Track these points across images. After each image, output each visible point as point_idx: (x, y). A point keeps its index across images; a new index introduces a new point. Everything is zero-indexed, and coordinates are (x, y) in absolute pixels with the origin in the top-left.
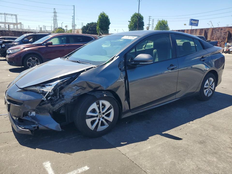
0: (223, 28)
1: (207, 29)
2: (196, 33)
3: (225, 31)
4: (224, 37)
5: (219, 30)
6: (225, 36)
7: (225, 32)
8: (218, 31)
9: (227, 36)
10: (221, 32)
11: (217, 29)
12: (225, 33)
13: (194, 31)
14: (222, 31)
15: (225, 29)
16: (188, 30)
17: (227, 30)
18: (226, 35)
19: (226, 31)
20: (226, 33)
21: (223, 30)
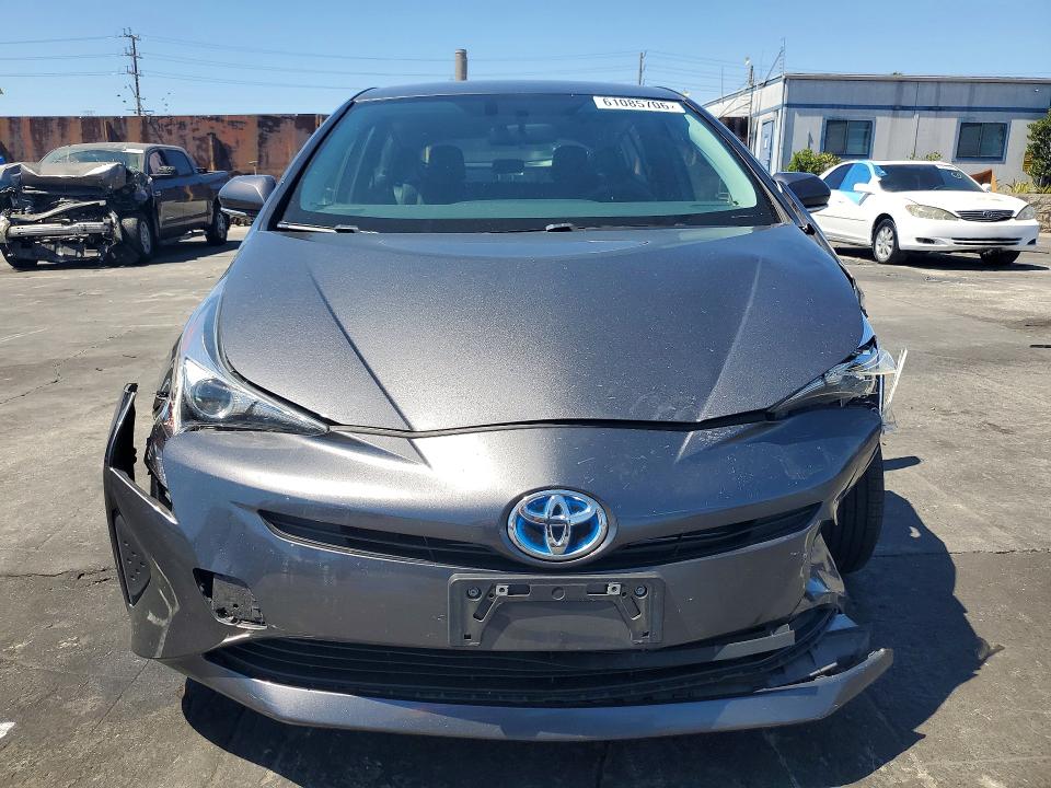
0: (188, 122)
1: (117, 119)
2: (63, 136)
3: (197, 134)
4: (201, 158)
5: (174, 129)
6: (203, 154)
7: (199, 139)
8: (170, 132)
9: (211, 154)
10: (181, 136)
11: (164, 122)
12: (198, 142)
13: (54, 126)
14: (187, 131)
15: (194, 126)
16: (18, 118)
17: (204, 130)
18: (207, 151)
19: (202, 133)
20: (203, 140)
21: (189, 127)
